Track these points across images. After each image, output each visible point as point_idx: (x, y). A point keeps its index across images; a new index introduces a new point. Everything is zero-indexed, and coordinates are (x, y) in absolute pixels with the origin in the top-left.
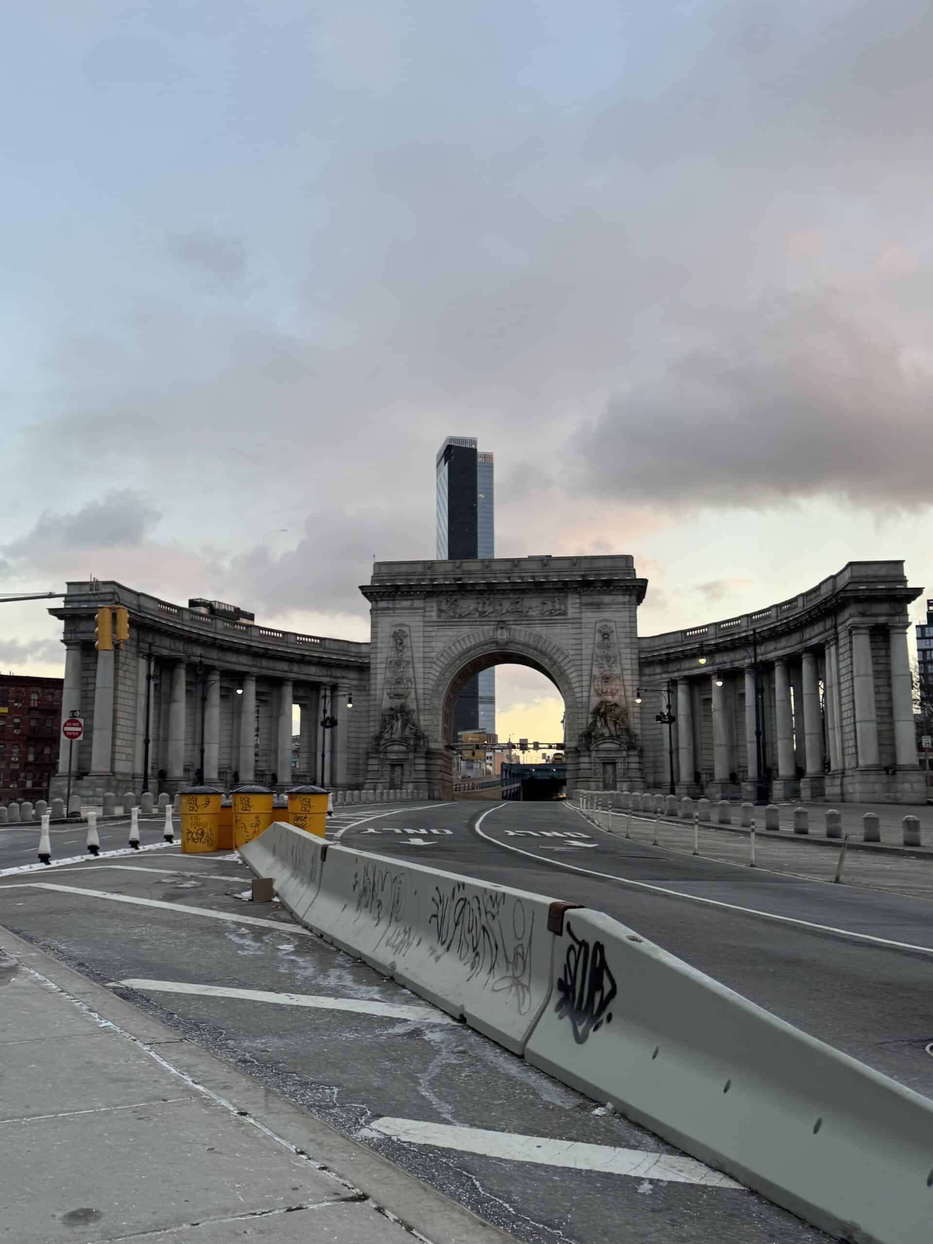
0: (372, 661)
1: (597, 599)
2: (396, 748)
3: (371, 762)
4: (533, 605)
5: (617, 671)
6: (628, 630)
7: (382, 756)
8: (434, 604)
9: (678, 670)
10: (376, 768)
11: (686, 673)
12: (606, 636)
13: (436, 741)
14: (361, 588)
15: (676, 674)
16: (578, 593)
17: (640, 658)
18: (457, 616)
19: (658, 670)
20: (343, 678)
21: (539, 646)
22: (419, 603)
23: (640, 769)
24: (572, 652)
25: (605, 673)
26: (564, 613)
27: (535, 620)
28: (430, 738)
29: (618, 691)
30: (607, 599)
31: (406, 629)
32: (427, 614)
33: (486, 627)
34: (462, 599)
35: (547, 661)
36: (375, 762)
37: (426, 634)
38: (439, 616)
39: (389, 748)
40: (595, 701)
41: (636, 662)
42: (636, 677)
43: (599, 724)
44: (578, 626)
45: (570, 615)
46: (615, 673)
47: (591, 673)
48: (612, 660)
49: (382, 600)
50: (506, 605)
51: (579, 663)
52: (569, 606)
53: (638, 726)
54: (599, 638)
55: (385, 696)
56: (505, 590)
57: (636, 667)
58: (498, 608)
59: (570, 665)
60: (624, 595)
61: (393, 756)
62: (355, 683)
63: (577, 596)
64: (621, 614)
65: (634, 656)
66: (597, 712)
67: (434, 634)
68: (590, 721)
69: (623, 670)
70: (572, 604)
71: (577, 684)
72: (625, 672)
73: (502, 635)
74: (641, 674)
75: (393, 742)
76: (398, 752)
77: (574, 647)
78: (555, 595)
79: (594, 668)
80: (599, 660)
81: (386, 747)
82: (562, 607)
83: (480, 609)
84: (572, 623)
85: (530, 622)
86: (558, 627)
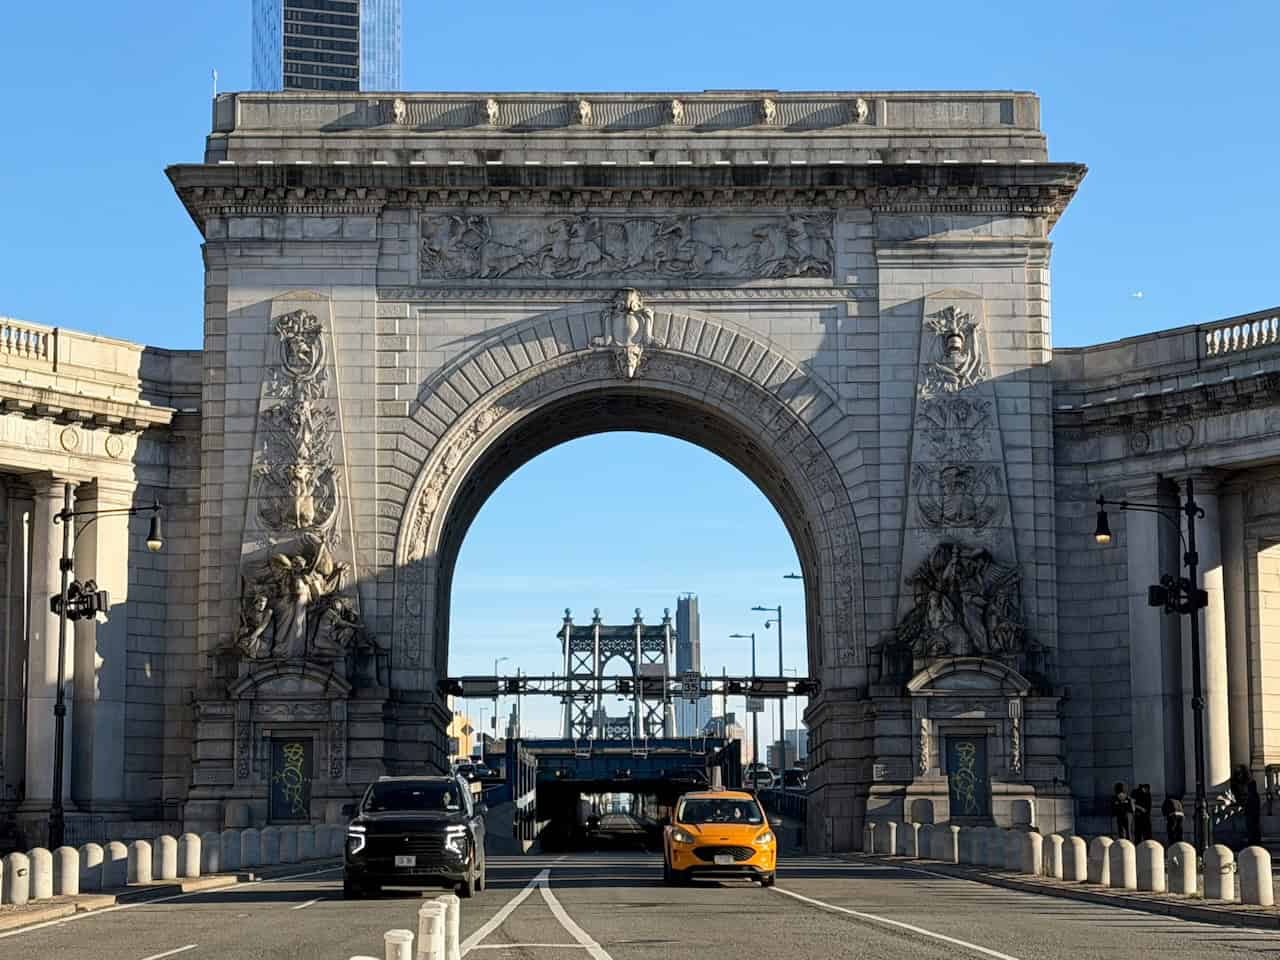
0: (209, 410)
1: (926, 224)
2: (289, 685)
3: (204, 731)
5: (987, 448)
6: (1023, 325)
7: (241, 711)
8: (412, 232)
9: (1184, 450)
10: (222, 750)
11: (1211, 458)
13: (415, 666)
14: (173, 172)
15: (1177, 462)
16: (869, 206)
17: (1056, 414)
18: (485, 271)
19: (1115, 446)
22: (359, 225)
23: (1061, 758)
24: (847, 391)
25: (956, 456)
26: (824, 270)
27: (732, 288)
28: (398, 658)
29: (991, 512)
30: (956, 224)
31: (315, 307)
32: (389, 261)
34: (500, 215)
35: (767, 417)
36: (220, 731)
38: (427, 271)
39: (265, 687)
40: (922, 545)
41: (1045, 424)
42: (1045, 472)
43: (934, 616)
44: (866, 308)
45: (841, 275)
46: (983, 457)
47: (909, 458)
48: (975, 416)
49: (243, 216)
50: (642, 239)
51: (870, 425)
52: (840, 246)
53: (1052, 623)
54: (932, 347)
56: (639, 192)
57: (1045, 440)
58: (615, 246)
59: (844, 427)
60: (1011, 215)
61: (280, 714)
63: (866, 214)
64: (1005, 276)
65: (1040, 407)
66: (927, 578)
68: (906, 605)
69: (1005, 447)
70: (848, 240)
71: (864, 492)
72: (1012, 456)
73: (631, 334)
74: (1059, 461)
75: (275, 664)
76: (295, 699)
77: (855, 376)
78: (795, 210)
79: (917, 440)
80: (934, 415)
81: (256, 684)
82: (819, 250)
83: (558, 251)
84: (848, 301)
85: (718, 294)
86: (805, 311)
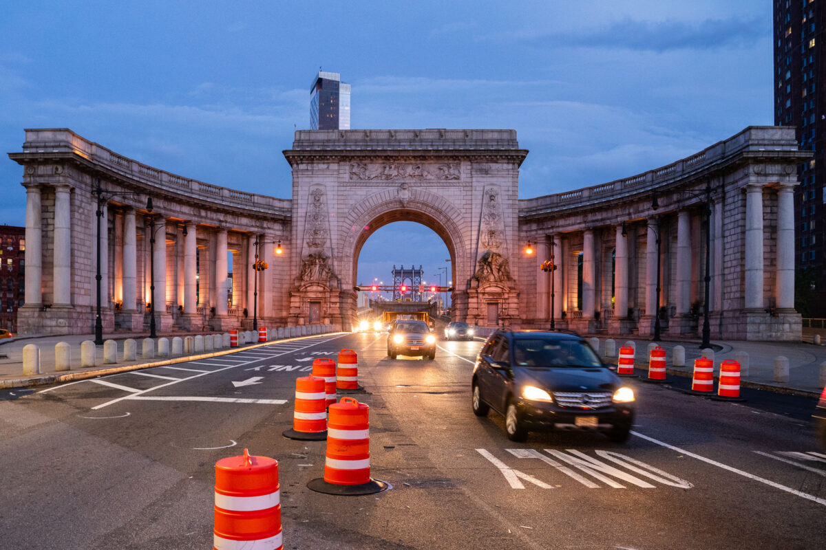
0: (295, 215)
1: (485, 166)
2: (315, 288)
3: (293, 299)
4: (432, 169)
5: (501, 227)
6: (510, 193)
7: (302, 295)
8: (347, 168)
10: (297, 305)
11: (560, 230)
12: (492, 198)
13: (347, 283)
14: (284, 152)
15: (551, 231)
16: (470, 161)
17: (519, 217)
18: (367, 178)
19: (534, 227)
20: (269, 228)
21: (436, 205)
22: (334, 166)
23: (517, 309)
24: (463, 211)
25: (492, 228)
26: (457, 178)
27: (433, 183)
28: (343, 281)
29: (501, 244)
30: (494, 166)
31: (321, 188)
32: (341, 176)
33: (391, 188)
34: (371, 163)
35: (442, 217)
36: (297, 299)
37: (340, 193)
38: (351, 178)
39: (308, 288)
40: (482, 252)
41: (517, 220)
42: (516, 233)
43: (485, 271)
44: (469, 188)
45: (462, 180)
46: (500, 229)
47: (479, 228)
48: (498, 218)
49: (302, 163)
50: (409, 170)
51: (469, 220)
52: (462, 171)
53: (516, 273)
54: (486, 198)
55: (305, 245)
56: (408, 157)
57: (517, 224)
58: (401, 172)
59: (462, 221)
60: (508, 163)
61: (312, 295)
62: (279, 233)
63: (469, 163)
64: (506, 180)
65: (516, 216)
66: (485, 259)
67: (346, 193)
68: (478, 268)
69: (505, 226)
70: (465, 168)
71: (467, 238)
72: (507, 228)
73: (405, 195)
74: (520, 230)
75: (312, 284)
76: (316, 292)
77: (465, 207)
78: (450, 162)
79: (482, 224)
80: (486, 217)
81: (306, 288)
82: (456, 172)
83: (386, 172)
84: (464, 186)
85: (429, 185)
86: (452, 189)
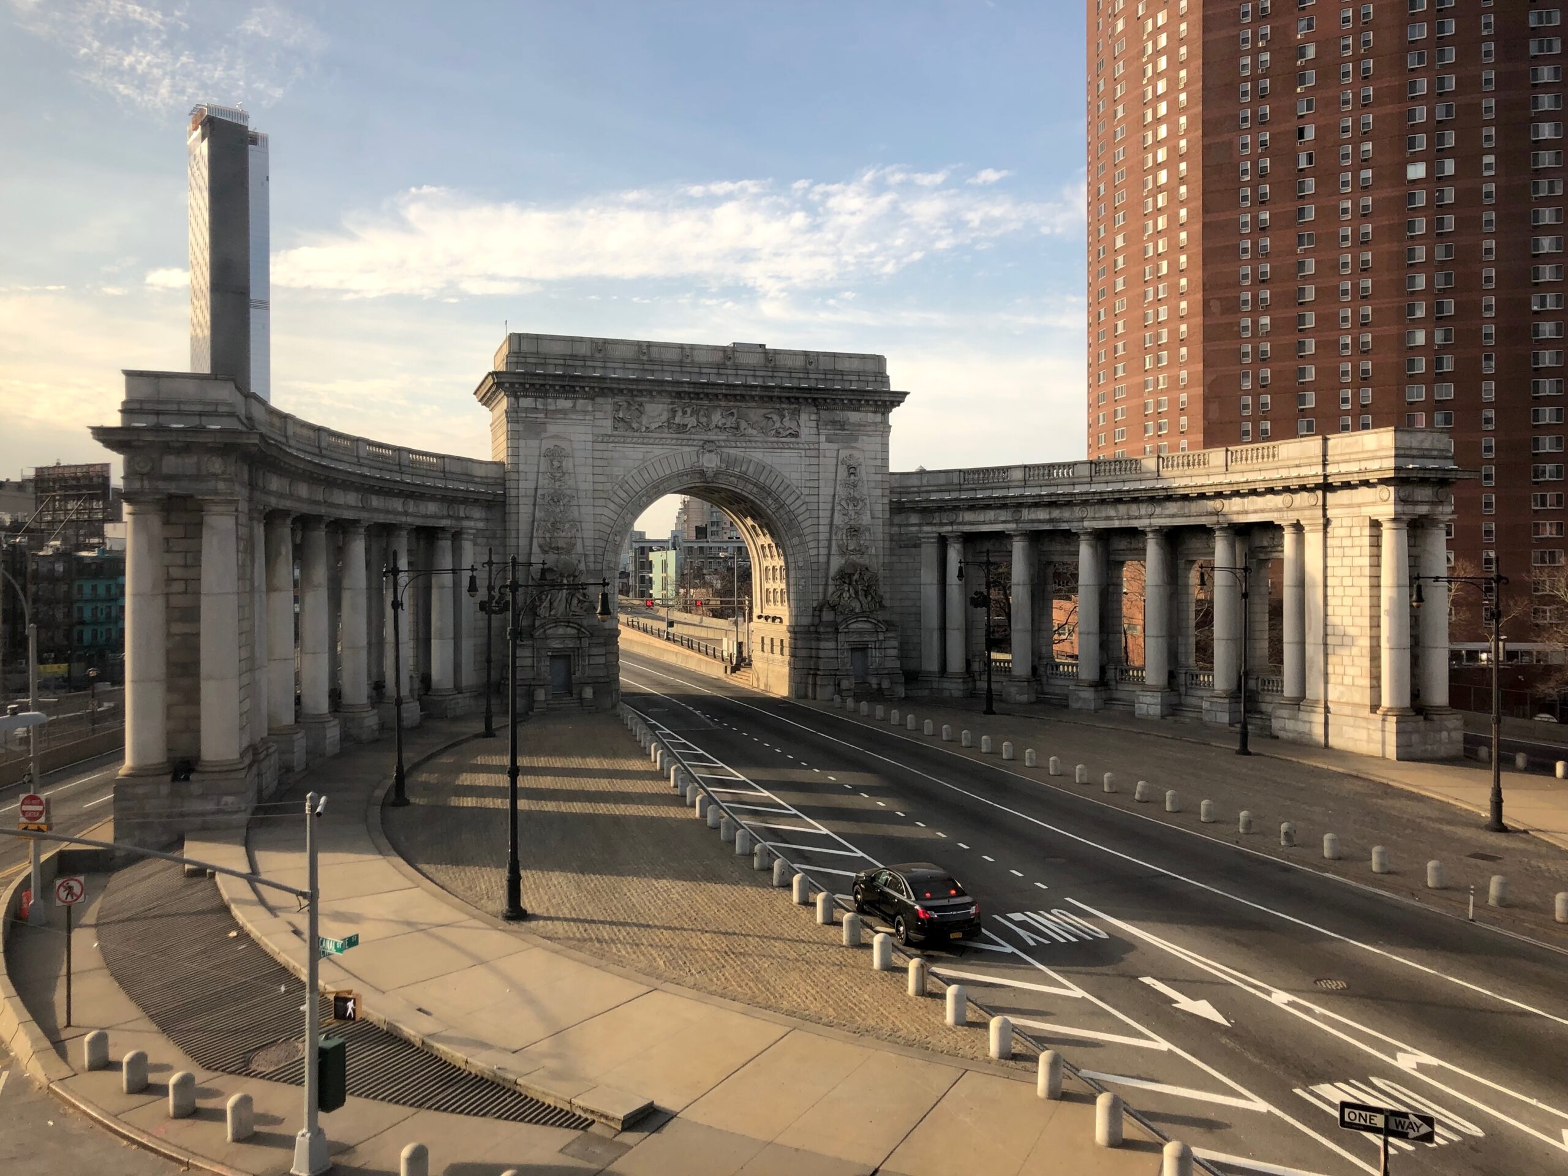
0: (511, 492)
1: (841, 415)
2: (560, 630)
4: (754, 419)
5: (866, 519)
6: (878, 462)
7: (537, 644)
8: (609, 408)
9: (951, 524)
10: (529, 662)
11: (967, 528)
12: (851, 470)
15: (949, 528)
16: (816, 406)
17: (891, 501)
18: (644, 429)
19: (915, 519)
21: (762, 480)
22: (586, 405)
23: (897, 657)
24: (806, 491)
25: (852, 522)
26: (795, 435)
27: (756, 442)
29: (867, 547)
30: (856, 417)
31: (563, 444)
32: (598, 423)
33: (687, 449)
34: (650, 403)
35: (770, 501)
36: (528, 652)
37: (597, 454)
38: (616, 428)
39: (549, 631)
40: (836, 563)
41: (887, 507)
42: (887, 528)
44: (814, 453)
45: (803, 438)
46: (864, 523)
47: (832, 521)
48: (861, 504)
49: (526, 396)
50: (717, 417)
51: (815, 506)
52: (802, 424)
53: (890, 596)
54: (842, 472)
55: (536, 549)
56: (716, 395)
57: (888, 514)
58: (704, 420)
59: (804, 508)
60: (875, 412)
61: (556, 644)
63: (814, 409)
64: (872, 440)
65: (885, 500)
66: (844, 576)
67: (607, 454)
68: (832, 589)
69: (872, 518)
70: (807, 421)
71: (812, 537)
72: (875, 522)
73: (710, 462)
74: (892, 524)
76: (563, 638)
77: (808, 484)
78: (784, 406)
79: (836, 514)
80: (843, 503)
82: (794, 425)
83: (677, 420)
84: (805, 449)
85: (749, 444)
86: (787, 453)
